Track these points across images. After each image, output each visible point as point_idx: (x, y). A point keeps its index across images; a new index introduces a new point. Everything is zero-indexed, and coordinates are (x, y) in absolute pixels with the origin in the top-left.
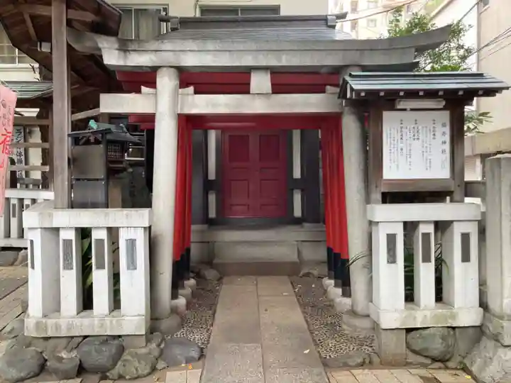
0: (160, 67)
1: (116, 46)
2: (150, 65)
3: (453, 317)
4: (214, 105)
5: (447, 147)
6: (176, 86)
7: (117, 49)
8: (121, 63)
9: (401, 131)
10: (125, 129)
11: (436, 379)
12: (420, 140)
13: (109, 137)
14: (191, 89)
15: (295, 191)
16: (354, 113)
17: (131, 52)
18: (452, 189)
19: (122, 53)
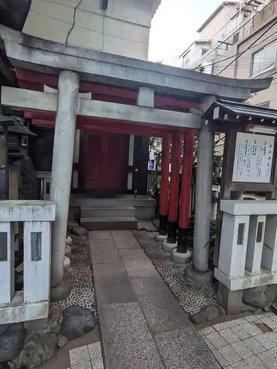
0: (63, 70)
1: (20, 41)
2: (54, 66)
3: (271, 278)
4: (109, 111)
5: (271, 161)
6: (76, 89)
7: (21, 44)
8: (25, 58)
9: (246, 148)
10: (22, 123)
11: (265, 325)
12: (256, 155)
13: (11, 129)
14: (89, 95)
15: (129, 173)
16: (209, 131)
17: (36, 50)
18: (272, 191)
19: (26, 50)
